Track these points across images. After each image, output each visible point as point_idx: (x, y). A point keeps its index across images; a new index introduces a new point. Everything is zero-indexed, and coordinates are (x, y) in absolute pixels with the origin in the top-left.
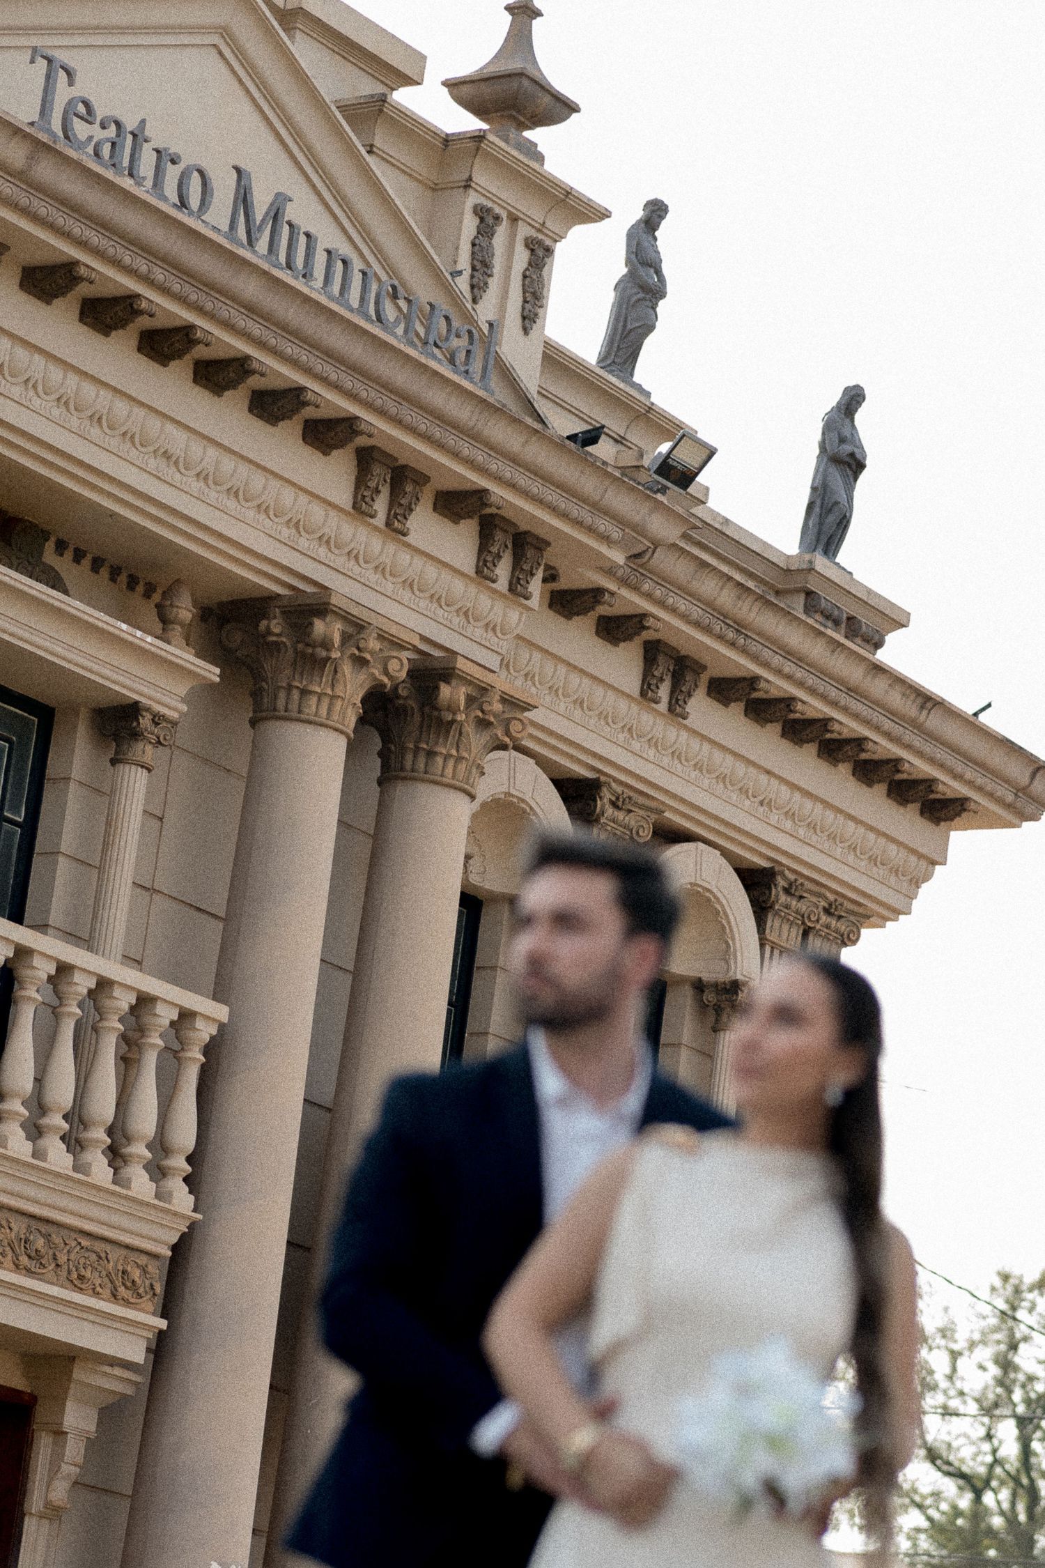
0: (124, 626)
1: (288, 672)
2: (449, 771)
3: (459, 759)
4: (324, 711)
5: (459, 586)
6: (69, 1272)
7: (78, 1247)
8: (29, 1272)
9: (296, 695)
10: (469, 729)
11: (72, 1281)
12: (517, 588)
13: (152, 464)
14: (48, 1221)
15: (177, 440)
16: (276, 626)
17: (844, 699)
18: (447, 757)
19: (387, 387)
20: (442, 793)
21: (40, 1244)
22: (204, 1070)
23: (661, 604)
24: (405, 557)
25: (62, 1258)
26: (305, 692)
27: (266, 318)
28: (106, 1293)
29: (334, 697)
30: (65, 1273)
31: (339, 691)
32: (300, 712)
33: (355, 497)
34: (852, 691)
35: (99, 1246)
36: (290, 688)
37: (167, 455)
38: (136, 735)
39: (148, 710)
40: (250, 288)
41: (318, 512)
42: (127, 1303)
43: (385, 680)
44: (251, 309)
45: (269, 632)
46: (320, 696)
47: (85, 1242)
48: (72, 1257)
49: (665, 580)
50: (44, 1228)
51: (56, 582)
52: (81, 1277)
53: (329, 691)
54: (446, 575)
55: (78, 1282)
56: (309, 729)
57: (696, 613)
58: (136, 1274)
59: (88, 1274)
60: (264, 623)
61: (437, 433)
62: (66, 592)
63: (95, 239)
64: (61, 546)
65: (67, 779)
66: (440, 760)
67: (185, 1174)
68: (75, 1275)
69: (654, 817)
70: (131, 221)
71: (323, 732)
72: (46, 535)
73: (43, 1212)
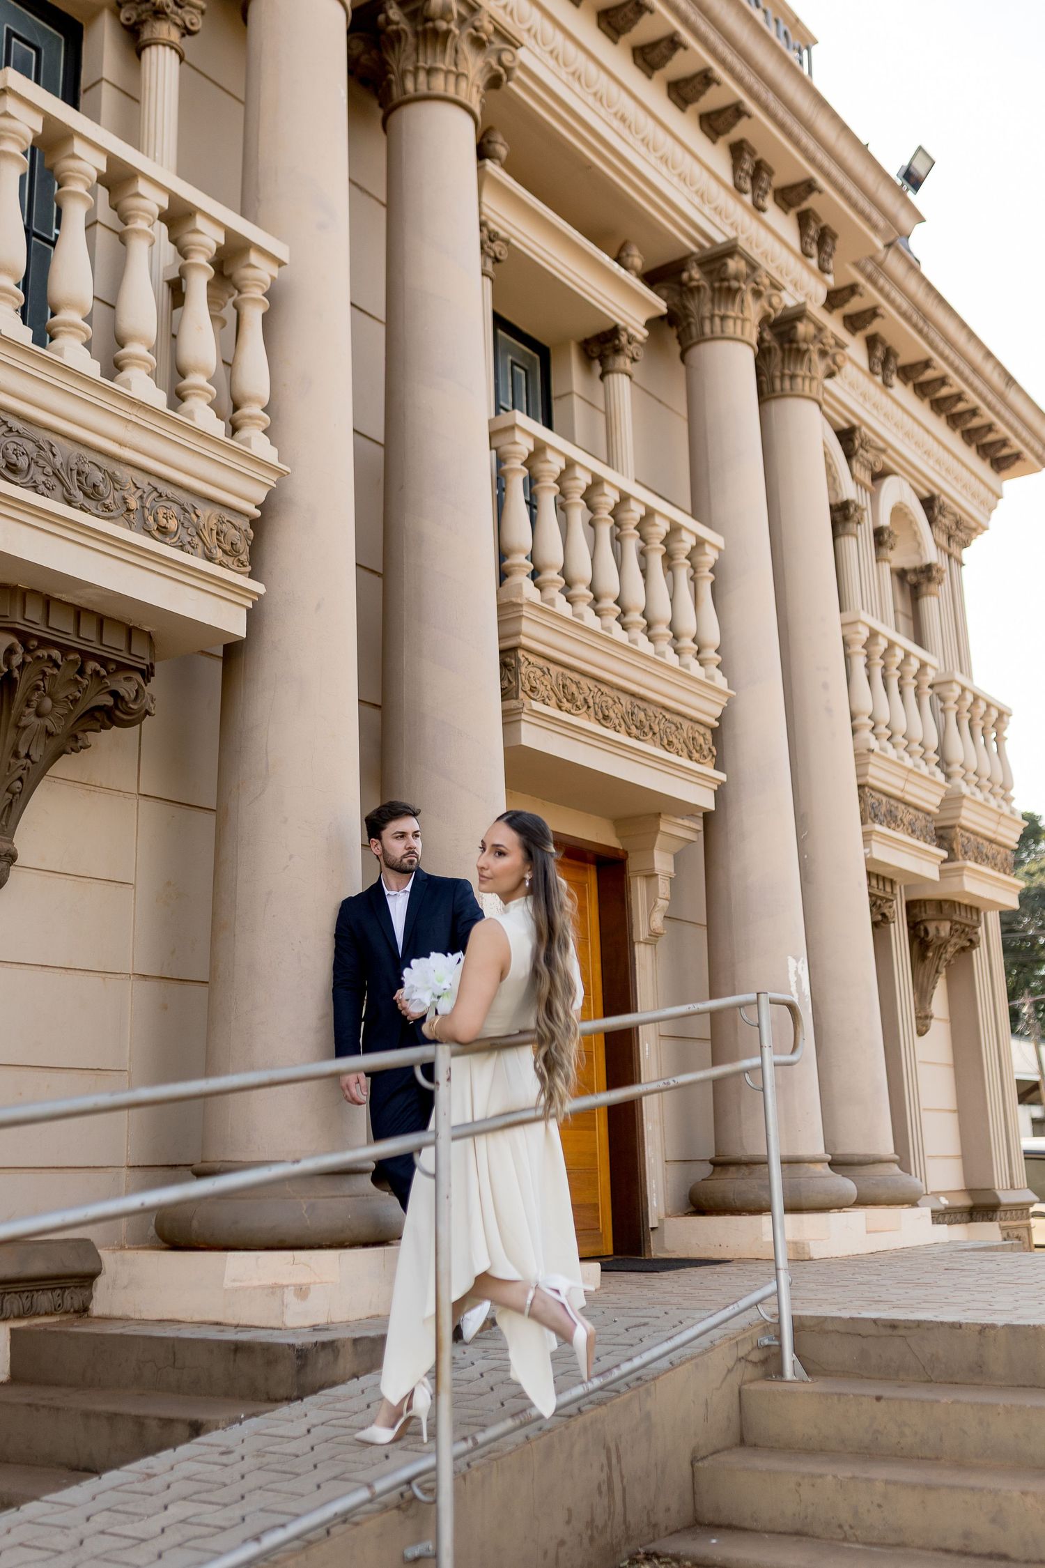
0: (606, 258)
1: (709, 306)
4: (739, 330)
5: (791, 261)
6: (661, 739)
7: (664, 720)
8: (637, 738)
9: (717, 321)
10: (816, 357)
11: (664, 746)
12: (824, 266)
14: (643, 699)
16: (696, 273)
18: (804, 376)
20: (804, 402)
21: (642, 715)
22: (713, 586)
23: (888, 298)
24: (763, 232)
25: (656, 729)
26: (723, 318)
28: (685, 753)
29: (744, 320)
30: (658, 740)
31: (747, 314)
32: (722, 331)
33: (734, 178)
34: (975, 370)
35: (677, 719)
36: (712, 317)
37: (623, 119)
38: (618, 351)
39: (625, 330)
42: (699, 763)
43: (772, 311)
45: (691, 279)
46: (735, 319)
47: (668, 715)
48: (662, 726)
50: (642, 704)
52: (670, 743)
53: (740, 315)
54: (785, 252)
56: (731, 344)
58: (697, 738)
59: (673, 740)
60: (685, 276)
65: (570, 393)
66: (799, 381)
67: (717, 663)
68: (665, 742)
71: (740, 346)
73: (642, 691)
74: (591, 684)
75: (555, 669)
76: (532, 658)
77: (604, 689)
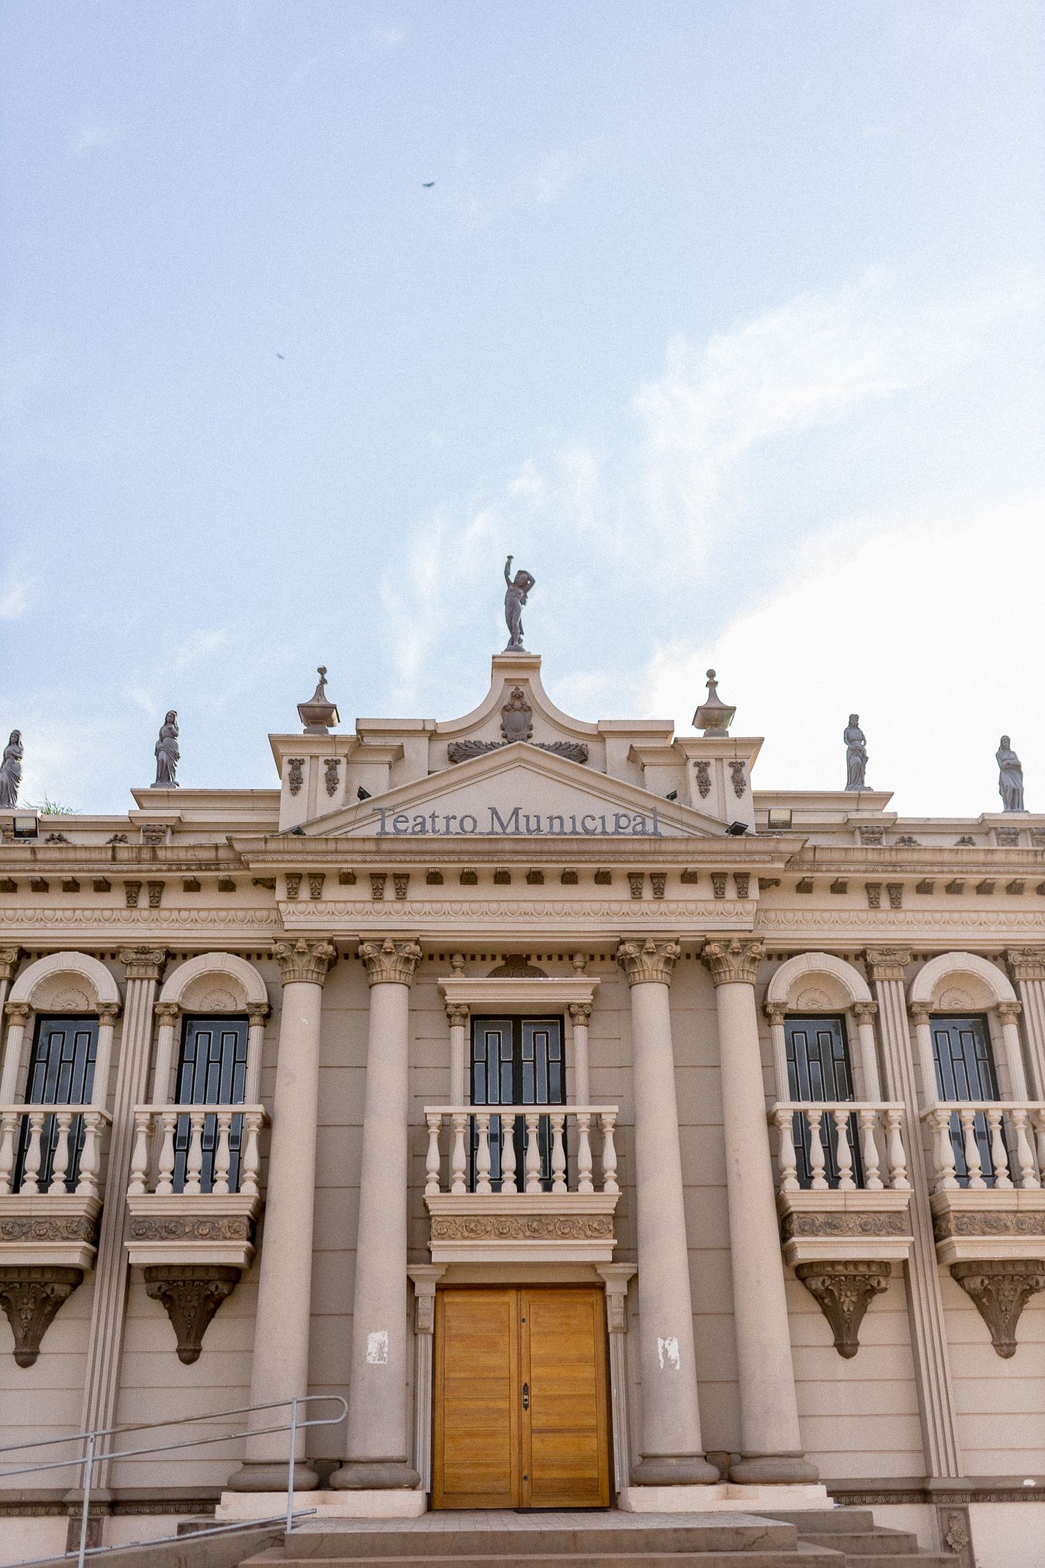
0: (541, 979)
2: (728, 978)
3: (730, 971)
4: (642, 977)
5: (711, 906)
6: (556, 1232)
7: (559, 1222)
8: (534, 1238)
10: (730, 957)
11: (560, 1236)
12: (743, 894)
13: (521, 919)
14: (537, 1216)
15: (526, 907)
17: (984, 869)
18: (725, 972)
19: (600, 853)
20: (727, 986)
23: (840, 871)
24: (673, 906)
25: (552, 1228)
26: (634, 974)
27: (524, 853)
28: (582, 1236)
29: (644, 971)
30: (554, 1234)
31: (645, 967)
33: (633, 894)
34: (984, 864)
35: (572, 1218)
36: (630, 974)
39: (574, 1003)
40: (508, 846)
41: (615, 907)
42: (596, 1238)
44: (516, 852)
46: (639, 971)
47: (562, 1219)
48: (558, 1226)
49: (831, 862)
50: (537, 1218)
51: (543, 975)
52: (564, 1233)
53: (641, 969)
54: (701, 905)
55: (564, 1236)
56: (639, 986)
57: (862, 868)
58: (595, 1225)
59: (566, 1231)
61: (641, 859)
62: (546, 976)
63: (427, 858)
64: (539, 958)
66: (723, 975)
67: (614, 1180)
68: (559, 1233)
69: (909, 952)
70: (435, 846)
71: (644, 985)
72: (528, 958)
73: (535, 1212)
74: (493, 1220)
75: (458, 1220)
76: (439, 1219)
77: (501, 1219)
